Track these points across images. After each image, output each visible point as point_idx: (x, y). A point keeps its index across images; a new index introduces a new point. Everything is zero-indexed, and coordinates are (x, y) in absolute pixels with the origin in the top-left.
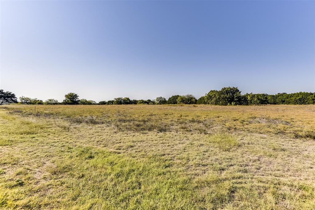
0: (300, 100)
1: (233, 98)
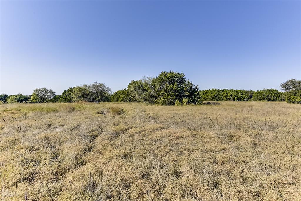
1: (182, 90)
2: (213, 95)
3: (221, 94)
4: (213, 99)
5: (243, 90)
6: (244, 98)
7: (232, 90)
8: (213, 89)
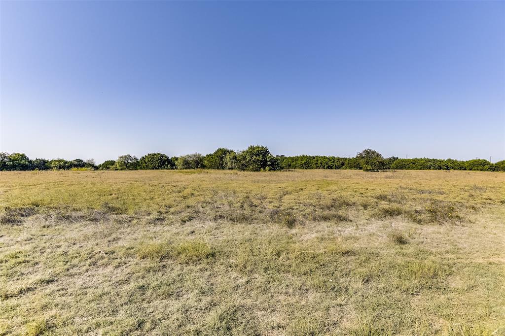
0: (305, 163)
1: (266, 161)
2: (303, 162)
3: (311, 161)
4: (302, 166)
5: (336, 157)
6: (336, 166)
7: (324, 157)
8: (303, 156)
